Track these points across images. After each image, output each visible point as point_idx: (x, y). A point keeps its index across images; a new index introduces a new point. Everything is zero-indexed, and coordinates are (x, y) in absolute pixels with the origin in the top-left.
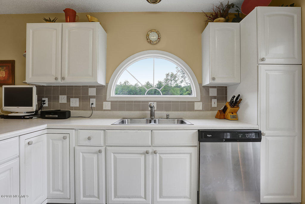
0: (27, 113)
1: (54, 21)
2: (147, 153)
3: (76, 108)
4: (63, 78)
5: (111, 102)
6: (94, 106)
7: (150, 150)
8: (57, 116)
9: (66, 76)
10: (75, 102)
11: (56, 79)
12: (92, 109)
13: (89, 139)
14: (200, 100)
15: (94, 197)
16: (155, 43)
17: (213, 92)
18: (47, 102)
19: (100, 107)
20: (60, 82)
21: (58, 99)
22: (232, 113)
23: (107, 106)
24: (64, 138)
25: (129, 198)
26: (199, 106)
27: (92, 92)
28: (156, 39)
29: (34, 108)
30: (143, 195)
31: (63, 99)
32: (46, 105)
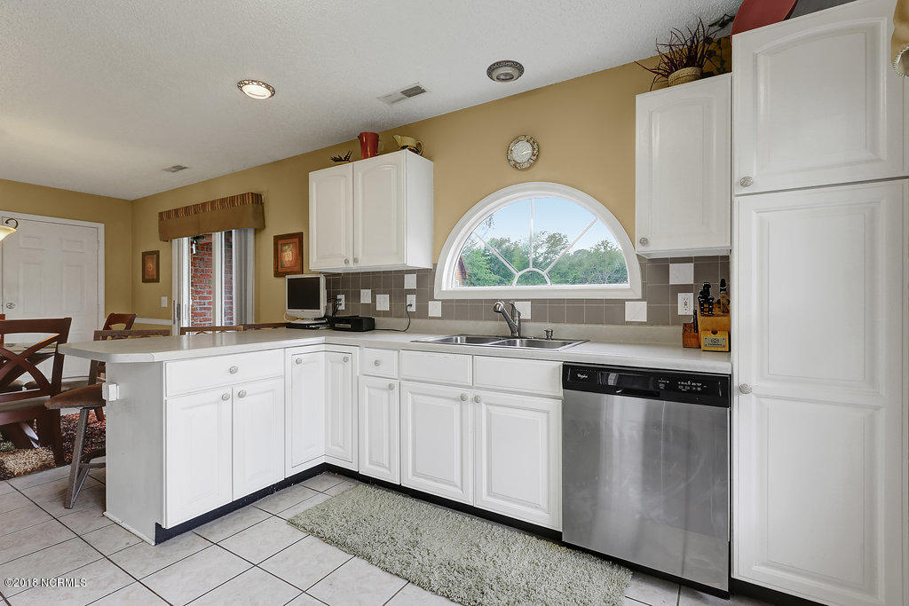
0: (315, 319)
1: (347, 159)
2: (463, 398)
3: (385, 314)
4: (356, 260)
5: (443, 301)
6: (413, 309)
7: (470, 394)
8: (350, 326)
9: (360, 257)
10: (383, 303)
11: (347, 262)
12: (410, 315)
13: (377, 363)
14: (640, 297)
15: (383, 466)
16: (526, 165)
17: (682, 275)
18: (343, 302)
19: (422, 312)
20: (352, 267)
21: (358, 296)
22: (715, 333)
23: (435, 309)
24: (346, 360)
25: (436, 481)
26: (637, 312)
27: (410, 282)
28: (528, 157)
29: (322, 312)
30: (457, 480)
31: (366, 295)
32: (342, 307)
